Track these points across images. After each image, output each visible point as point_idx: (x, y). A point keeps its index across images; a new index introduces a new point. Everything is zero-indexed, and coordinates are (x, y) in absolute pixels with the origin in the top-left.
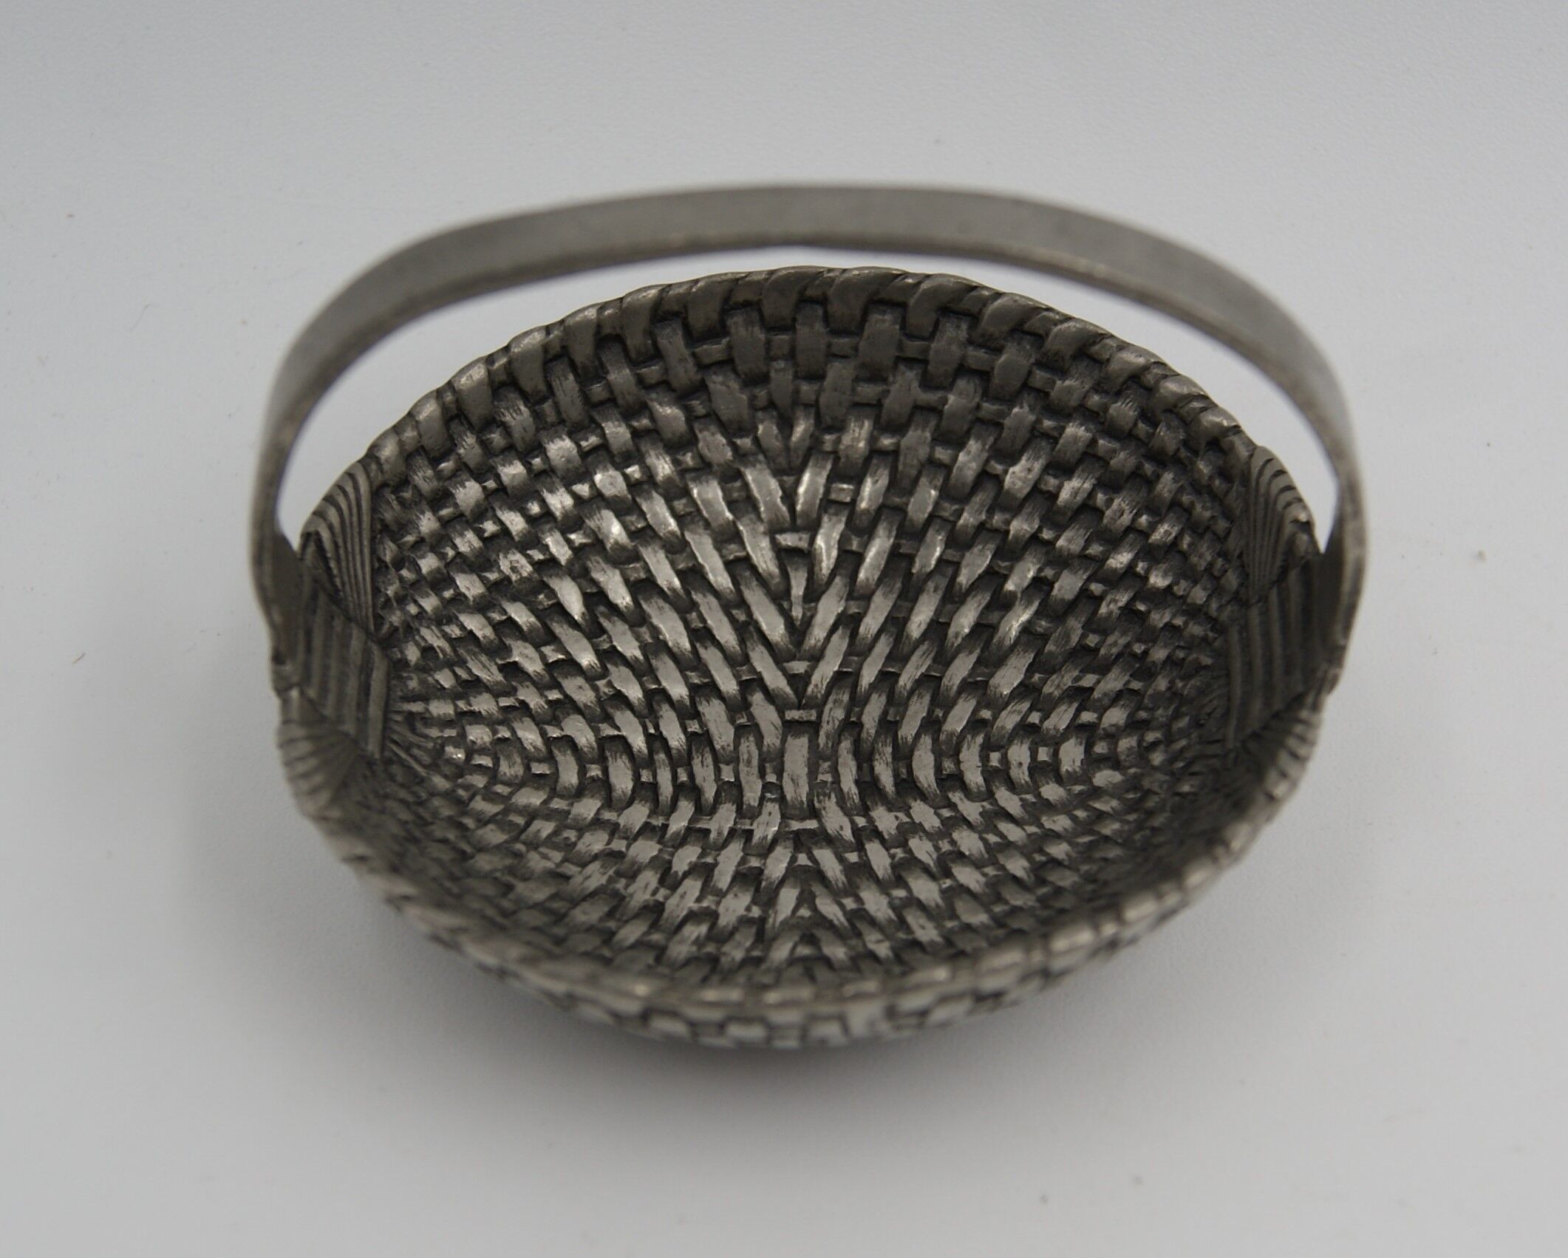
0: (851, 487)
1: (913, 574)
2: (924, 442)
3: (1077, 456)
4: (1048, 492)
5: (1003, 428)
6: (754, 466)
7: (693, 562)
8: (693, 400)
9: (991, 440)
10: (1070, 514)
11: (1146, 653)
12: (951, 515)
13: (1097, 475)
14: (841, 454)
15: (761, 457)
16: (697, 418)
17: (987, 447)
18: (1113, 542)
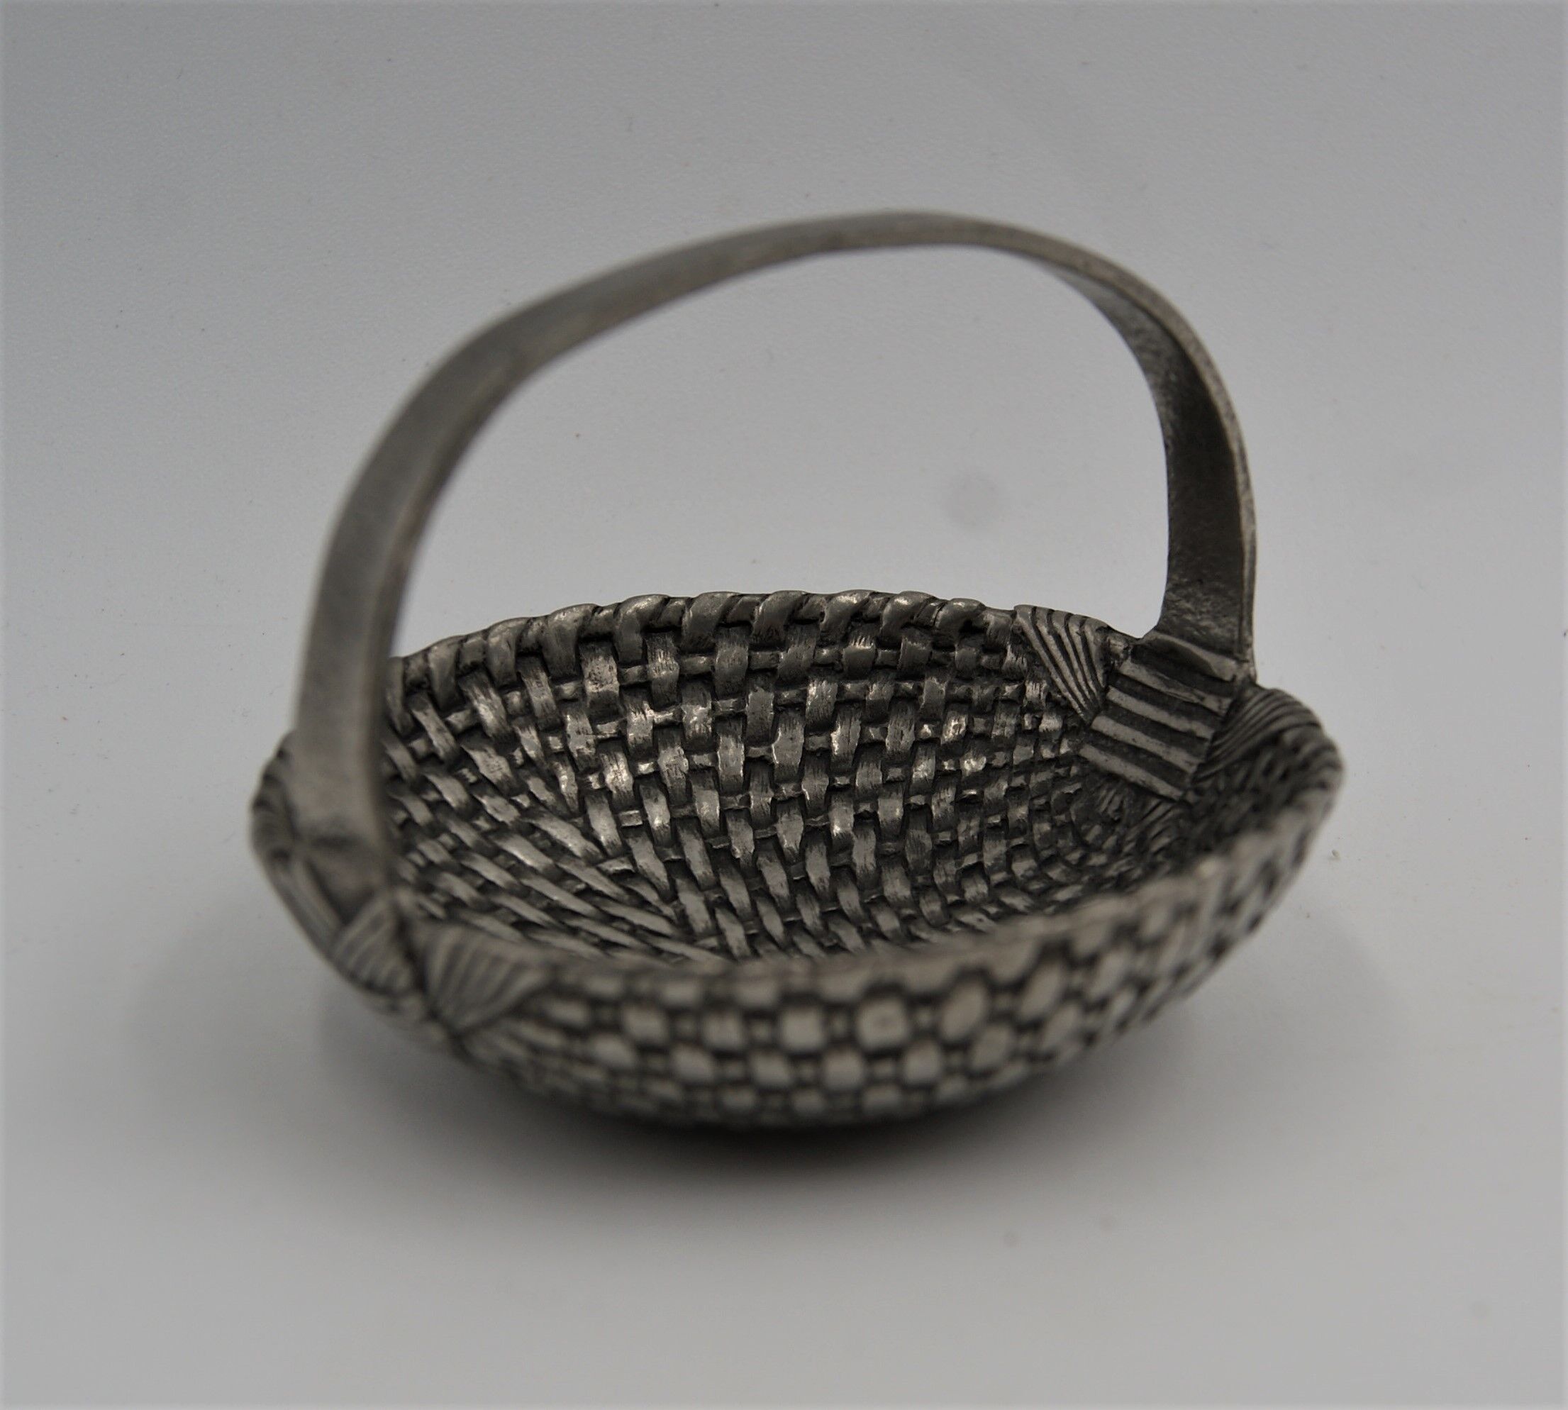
0: (637, 812)
1: (739, 859)
2: (680, 756)
3: (831, 708)
4: (819, 750)
5: (746, 716)
6: (543, 816)
7: (548, 900)
8: (461, 768)
9: (739, 730)
10: (851, 757)
11: (1005, 820)
12: (740, 804)
13: (858, 716)
14: (611, 787)
15: (542, 809)
16: (472, 784)
17: (739, 737)
18: (908, 760)
